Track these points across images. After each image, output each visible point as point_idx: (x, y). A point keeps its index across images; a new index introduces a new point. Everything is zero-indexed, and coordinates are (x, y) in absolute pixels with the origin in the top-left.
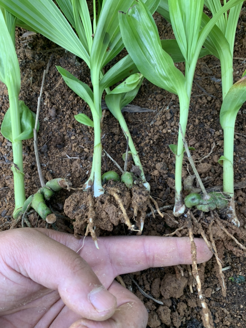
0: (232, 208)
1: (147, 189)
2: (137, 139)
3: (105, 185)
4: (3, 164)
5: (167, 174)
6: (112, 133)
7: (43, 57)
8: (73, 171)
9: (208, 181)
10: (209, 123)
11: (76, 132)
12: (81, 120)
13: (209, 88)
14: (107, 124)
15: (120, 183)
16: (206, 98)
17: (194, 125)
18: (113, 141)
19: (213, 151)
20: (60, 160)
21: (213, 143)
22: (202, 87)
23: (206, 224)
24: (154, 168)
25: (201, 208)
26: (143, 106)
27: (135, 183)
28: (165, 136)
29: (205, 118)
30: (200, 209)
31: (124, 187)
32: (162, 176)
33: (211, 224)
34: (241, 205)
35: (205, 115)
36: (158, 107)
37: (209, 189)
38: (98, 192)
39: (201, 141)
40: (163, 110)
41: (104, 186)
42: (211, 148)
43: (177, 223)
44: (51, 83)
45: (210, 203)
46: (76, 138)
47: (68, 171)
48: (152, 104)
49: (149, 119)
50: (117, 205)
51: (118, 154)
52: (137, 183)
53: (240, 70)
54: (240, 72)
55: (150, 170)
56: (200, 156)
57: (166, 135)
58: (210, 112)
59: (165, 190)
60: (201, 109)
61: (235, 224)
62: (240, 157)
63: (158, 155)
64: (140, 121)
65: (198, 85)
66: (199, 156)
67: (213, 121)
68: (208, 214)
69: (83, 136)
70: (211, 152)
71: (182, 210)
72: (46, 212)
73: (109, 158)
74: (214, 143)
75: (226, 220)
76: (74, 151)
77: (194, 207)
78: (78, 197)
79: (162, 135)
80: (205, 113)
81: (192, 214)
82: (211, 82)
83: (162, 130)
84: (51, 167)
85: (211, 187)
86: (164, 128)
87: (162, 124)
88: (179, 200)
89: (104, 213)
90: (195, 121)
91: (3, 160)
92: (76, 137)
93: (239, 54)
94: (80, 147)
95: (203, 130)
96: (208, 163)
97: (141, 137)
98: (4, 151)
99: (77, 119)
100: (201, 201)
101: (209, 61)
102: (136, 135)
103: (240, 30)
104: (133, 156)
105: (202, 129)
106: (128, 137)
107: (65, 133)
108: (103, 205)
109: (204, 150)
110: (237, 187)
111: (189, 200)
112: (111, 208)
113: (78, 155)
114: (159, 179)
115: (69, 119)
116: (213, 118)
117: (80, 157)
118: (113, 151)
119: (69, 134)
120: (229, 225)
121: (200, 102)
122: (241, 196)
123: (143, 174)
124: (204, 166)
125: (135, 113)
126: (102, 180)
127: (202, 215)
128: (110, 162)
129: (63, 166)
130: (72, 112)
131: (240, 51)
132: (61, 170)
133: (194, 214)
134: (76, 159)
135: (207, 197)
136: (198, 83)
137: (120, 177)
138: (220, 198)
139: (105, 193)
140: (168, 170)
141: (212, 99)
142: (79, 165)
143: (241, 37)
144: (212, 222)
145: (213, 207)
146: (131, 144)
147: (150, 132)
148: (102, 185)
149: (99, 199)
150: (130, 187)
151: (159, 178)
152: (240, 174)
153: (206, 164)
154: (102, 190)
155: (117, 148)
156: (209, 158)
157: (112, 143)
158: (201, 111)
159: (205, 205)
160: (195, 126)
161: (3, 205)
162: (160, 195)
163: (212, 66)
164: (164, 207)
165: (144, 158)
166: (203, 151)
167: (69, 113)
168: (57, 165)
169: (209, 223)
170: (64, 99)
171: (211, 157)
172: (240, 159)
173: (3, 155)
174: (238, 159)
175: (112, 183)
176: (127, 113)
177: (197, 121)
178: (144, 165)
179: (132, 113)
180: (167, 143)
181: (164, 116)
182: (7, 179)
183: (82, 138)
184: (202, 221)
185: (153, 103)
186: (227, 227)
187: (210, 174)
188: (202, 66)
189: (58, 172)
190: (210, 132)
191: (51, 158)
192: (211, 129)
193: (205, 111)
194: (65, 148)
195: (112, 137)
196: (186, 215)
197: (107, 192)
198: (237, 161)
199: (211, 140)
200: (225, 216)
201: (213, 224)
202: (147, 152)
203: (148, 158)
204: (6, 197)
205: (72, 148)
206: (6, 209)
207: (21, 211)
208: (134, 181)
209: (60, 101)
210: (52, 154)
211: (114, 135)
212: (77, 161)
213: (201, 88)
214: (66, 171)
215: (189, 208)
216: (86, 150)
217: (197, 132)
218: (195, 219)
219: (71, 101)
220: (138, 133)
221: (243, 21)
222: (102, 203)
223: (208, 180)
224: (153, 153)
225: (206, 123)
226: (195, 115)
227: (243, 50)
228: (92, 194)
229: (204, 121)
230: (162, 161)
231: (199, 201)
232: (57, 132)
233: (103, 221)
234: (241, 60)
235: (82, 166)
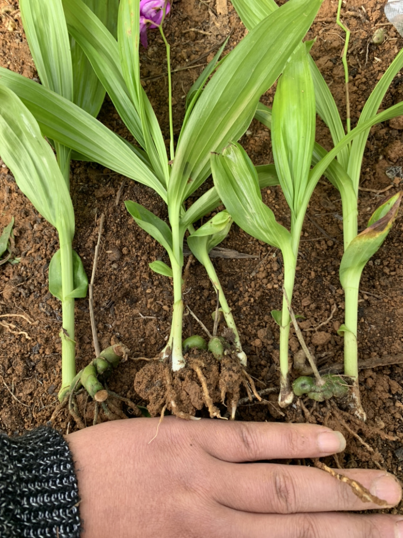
0: (356, 395)
1: (241, 360)
2: (233, 295)
3: (187, 355)
4: (53, 322)
5: (272, 345)
6: (200, 286)
7: (112, 180)
8: (147, 335)
9: (326, 358)
10: (328, 278)
11: (153, 283)
12: (157, 269)
13: (330, 229)
14: (194, 274)
15: (207, 353)
16: (326, 242)
17: (308, 279)
18: (201, 297)
19: (333, 316)
20: (131, 319)
21: (333, 304)
22: (321, 227)
23: (320, 417)
24: (256, 336)
25: (314, 396)
26: (242, 251)
27: (225, 354)
28: (270, 292)
29: (323, 270)
30: (312, 398)
31: (211, 359)
32: (266, 348)
33: (328, 417)
34: (371, 390)
35: (324, 266)
36: (261, 254)
37: (327, 368)
38: (177, 365)
39: (318, 301)
40: (268, 257)
41: (185, 357)
42: (330, 312)
43: (284, 415)
44: (122, 218)
45: (325, 390)
46: (153, 292)
47: (140, 335)
48: (253, 248)
49: (250, 269)
50: (200, 384)
51: (208, 314)
52: (229, 353)
53: (372, 206)
54: (371, 209)
55: (250, 339)
56: (317, 322)
57: (272, 291)
58: (331, 262)
59: (270, 367)
60: (318, 258)
61: (360, 417)
62: (370, 324)
63: (261, 317)
64: (238, 270)
65: (315, 224)
66: (315, 322)
67: (335, 274)
68: (323, 404)
69: (161, 289)
70: (331, 317)
71: (289, 400)
72: (96, 387)
73: (195, 319)
74: (335, 306)
75: (347, 412)
76: (150, 309)
77: (305, 395)
78: (152, 370)
79: (267, 291)
80: (324, 262)
81: (302, 404)
82: (334, 220)
83: (266, 284)
84: (118, 328)
85: (330, 365)
86: (269, 282)
87: (267, 277)
88: (285, 385)
89: (184, 393)
90: (310, 273)
91: (53, 316)
92: (153, 289)
93: (372, 184)
94: (157, 303)
95: (321, 286)
96: (327, 332)
97: (238, 292)
98: (56, 304)
99: (152, 268)
100: (313, 388)
101: (332, 192)
102: (231, 289)
103: (373, 152)
104: (225, 315)
105: (319, 285)
106: (218, 291)
107: (138, 284)
108: (183, 382)
109: (321, 313)
110: (364, 367)
111: (299, 386)
112: (192, 387)
113: (154, 313)
114: (261, 352)
115: (145, 267)
116: (334, 270)
117: (157, 316)
118: (201, 311)
119: (143, 286)
120: (351, 418)
121: (318, 247)
122: (371, 377)
123: (237, 340)
124: (321, 336)
125: (231, 260)
126: (183, 348)
127: (315, 405)
128: (196, 326)
129: (134, 328)
130: (149, 257)
131: (373, 180)
132: (131, 334)
133: (305, 403)
134: (151, 320)
135: (321, 382)
136: (316, 221)
137: (207, 344)
138: (337, 384)
139: (186, 366)
140: (274, 339)
141: (334, 244)
142: (155, 327)
143: (374, 161)
144: (329, 414)
145: (329, 396)
146: (222, 299)
147: (251, 287)
148: (184, 355)
149: (178, 375)
150: (220, 358)
151: (262, 349)
152: (370, 347)
153: (323, 333)
154: (182, 362)
155: (206, 306)
156: (328, 324)
157: (200, 299)
158: (319, 260)
159: (318, 392)
160: (310, 281)
161: (50, 378)
162: (263, 374)
163: (335, 198)
164: (267, 390)
165: (242, 321)
166: (321, 315)
167: (145, 259)
168: (126, 326)
169: (324, 417)
170: (138, 240)
171: (330, 324)
172: (370, 327)
173: (53, 309)
174: (368, 327)
175: (195, 352)
176: (221, 259)
177: (313, 274)
178: (242, 331)
179: (227, 259)
180: (272, 301)
181: (268, 266)
182: (58, 343)
183: (161, 292)
184: (315, 413)
185: (255, 248)
186: (348, 421)
187: (330, 346)
188: (321, 198)
189: (127, 335)
190: (330, 290)
191: (118, 317)
192: (332, 286)
193: (324, 260)
194: (138, 304)
195: (201, 292)
196: (294, 406)
197: (188, 364)
198: (366, 330)
199: (331, 301)
200: (345, 406)
201: (330, 417)
202: (247, 313)
203: (248, 322)
204: (55, 367)
205: (147, 305)
206: (54, 383)
207: (68, 391)
208: (224, 350)
209: (134, 243)
210: (120, 312)
211: (203, 289)
212: (153, 321)
213: (319, 228)
214: (138, 335)
215: (298, 397)
216: (165, 307)
217: (312, 288)
218: (306, 410)
219: (148, 243)
220: (235, 287)
221: (377, 140)
222: (182, 379)
223: (326, 356)
224: (254, 315)
225: (325, 276)
226: (311, 265)
227: (377, 179)
228: (170, 367)
229: (323, 273)
230: (266, 327)
231: (311, 387)
232: (128, 283)
233: (183, 404)
234: (374, 193)
235: (160, 328)
